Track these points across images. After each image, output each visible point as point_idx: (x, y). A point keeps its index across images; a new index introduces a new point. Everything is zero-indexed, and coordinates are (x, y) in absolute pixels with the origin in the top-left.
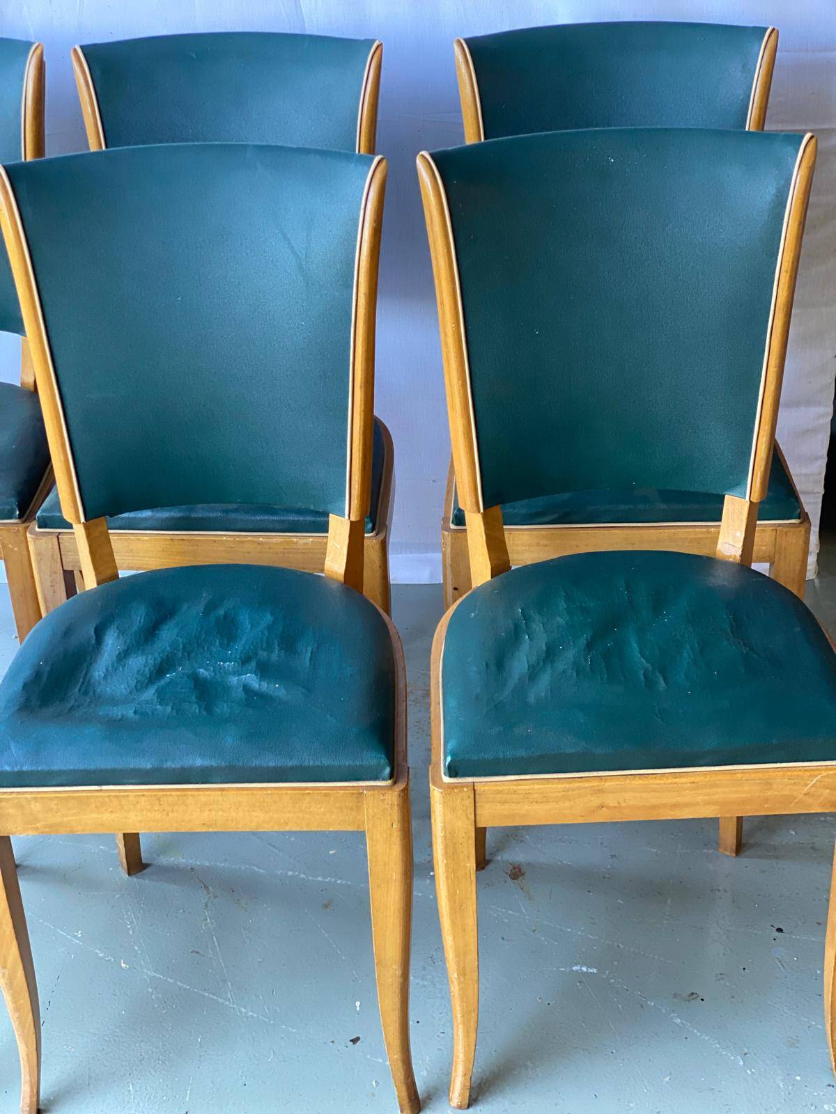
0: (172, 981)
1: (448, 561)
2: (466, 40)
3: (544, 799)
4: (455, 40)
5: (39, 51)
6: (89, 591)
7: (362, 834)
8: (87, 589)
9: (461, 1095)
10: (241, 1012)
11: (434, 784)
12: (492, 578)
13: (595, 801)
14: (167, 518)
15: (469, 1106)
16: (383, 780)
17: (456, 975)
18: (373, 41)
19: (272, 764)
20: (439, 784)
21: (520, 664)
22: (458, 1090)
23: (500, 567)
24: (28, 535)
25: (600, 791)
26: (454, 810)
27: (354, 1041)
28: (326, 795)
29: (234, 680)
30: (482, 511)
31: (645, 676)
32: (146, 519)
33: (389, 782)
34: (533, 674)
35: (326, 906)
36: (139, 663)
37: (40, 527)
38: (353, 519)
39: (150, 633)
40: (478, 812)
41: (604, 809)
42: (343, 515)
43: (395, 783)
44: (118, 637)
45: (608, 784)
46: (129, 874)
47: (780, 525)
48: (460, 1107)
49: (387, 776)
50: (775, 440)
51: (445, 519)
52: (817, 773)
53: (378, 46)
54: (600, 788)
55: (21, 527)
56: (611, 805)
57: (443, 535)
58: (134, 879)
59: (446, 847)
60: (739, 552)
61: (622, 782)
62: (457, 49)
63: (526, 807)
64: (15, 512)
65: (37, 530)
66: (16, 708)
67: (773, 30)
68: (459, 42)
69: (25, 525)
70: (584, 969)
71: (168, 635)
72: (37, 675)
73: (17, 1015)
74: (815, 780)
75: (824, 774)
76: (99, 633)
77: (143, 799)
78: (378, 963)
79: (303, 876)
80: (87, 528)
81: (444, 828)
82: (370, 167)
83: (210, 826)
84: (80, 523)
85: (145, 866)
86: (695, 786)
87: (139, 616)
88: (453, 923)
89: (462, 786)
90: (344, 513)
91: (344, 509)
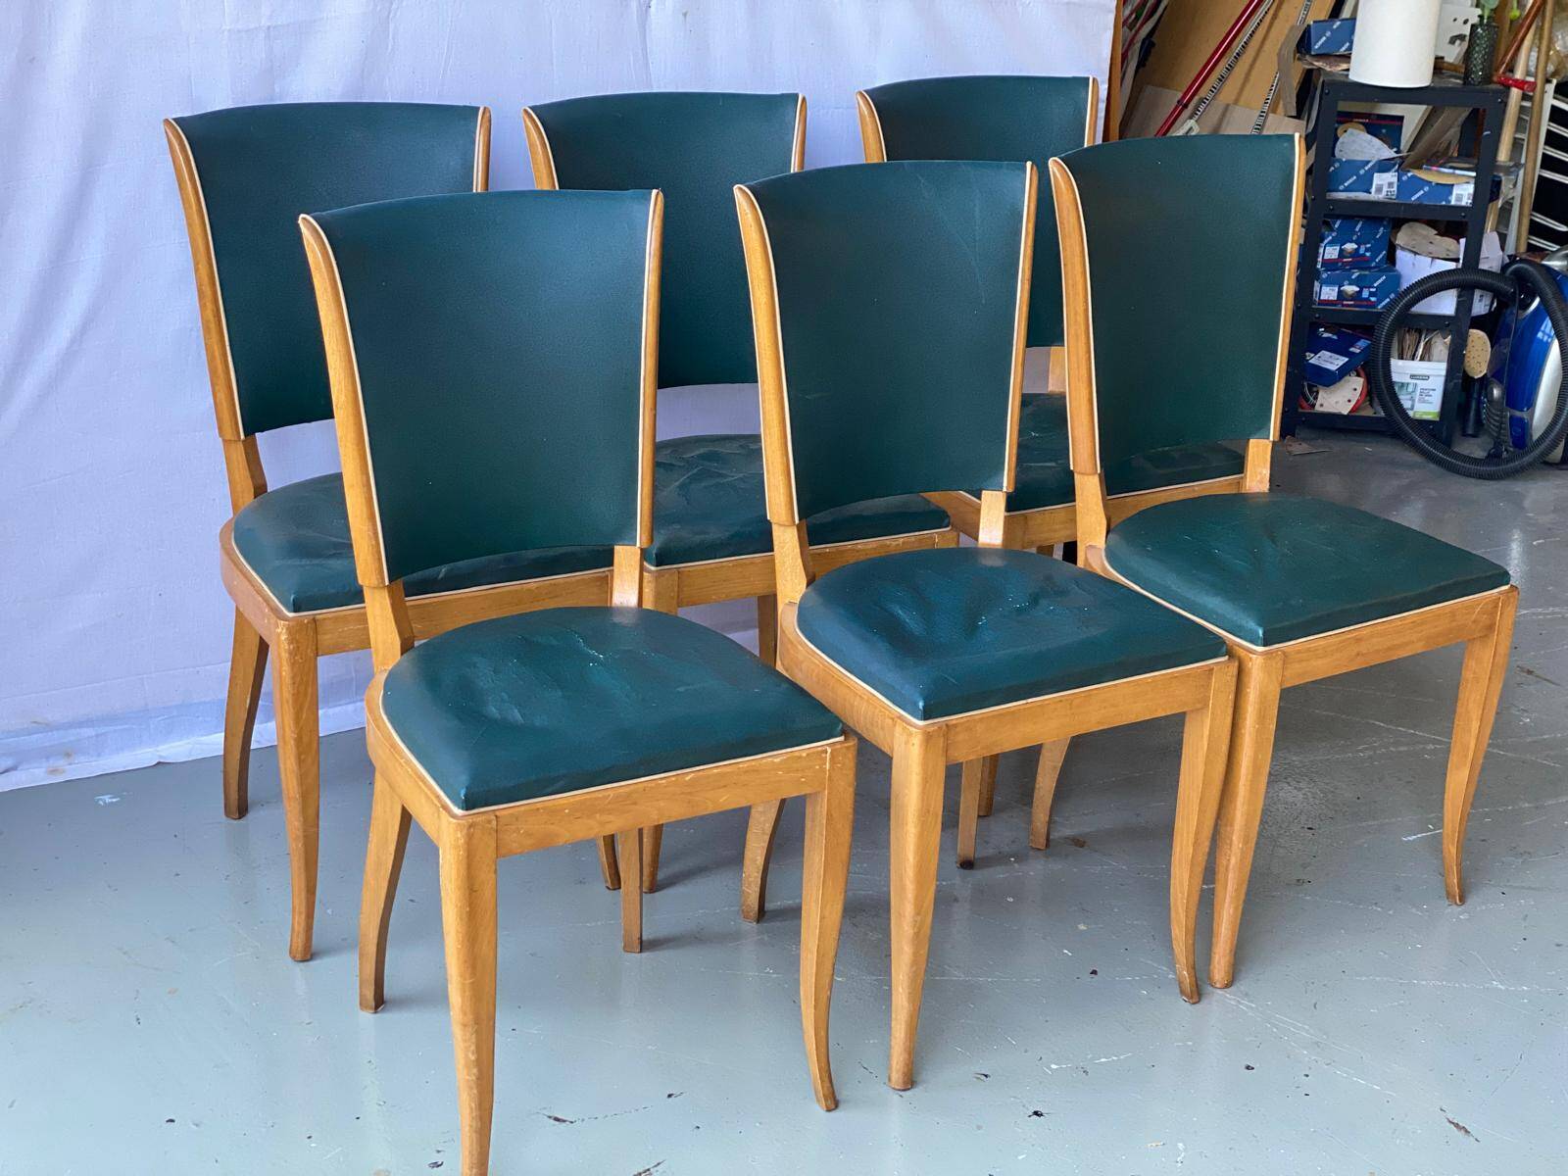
9: (1224, 973)
15: (1230, 983)
16: (1224, 656)
22: (1221, 975)
30: (1099, 471)
48: (1221, 989)
80: (799, 528)
84: (793, 524)
90: (1002, 487)
91: (1002, 483)
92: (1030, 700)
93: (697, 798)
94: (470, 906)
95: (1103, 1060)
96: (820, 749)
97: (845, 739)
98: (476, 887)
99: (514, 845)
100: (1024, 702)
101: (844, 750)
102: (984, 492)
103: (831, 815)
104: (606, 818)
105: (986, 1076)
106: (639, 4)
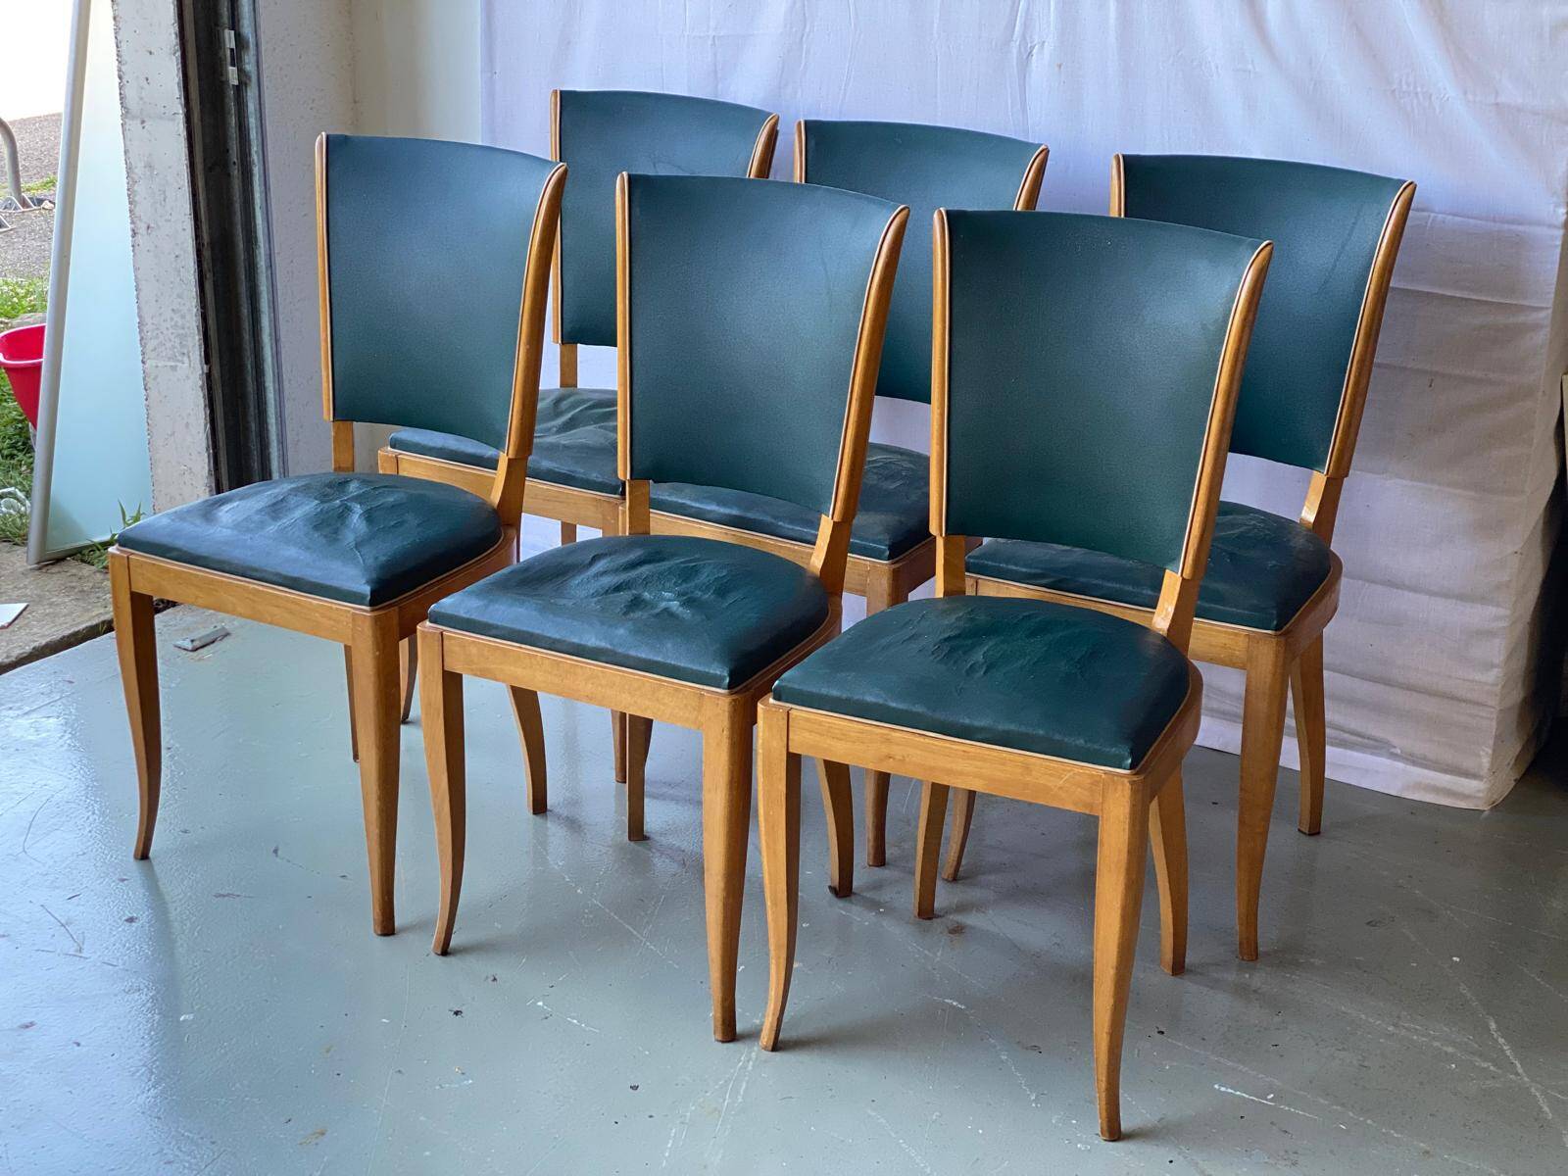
2: (1124, 156)
3: (843, 737)
5: (773, 121)
9: (768, 1037)
11: (763, 706)
13: (885, 750)
14: (725, 515)
16: (723, 688)
18: (1040, 145)
19: (643, 656)
20: (766, 705)
26: (772, 731)
28: (676, 690)
29: (661, 603)
32: (710, 512)
33: (725, 692)
38: (835, 519)
40: (790, 738)
43: (731, 692)
44: (608, 564)
52: (1069, 768)
53: (1042, 151)
54: (889, 737)
61: (907, 736)
62: (1114, 163)
67: (1411, 183)
68: (1117, 157)
71: (643, 570)
74: (1069, 775)
75: (1076, 772)
76: (597, 559)
77: (547, 661)
80: (631, 485)
85: (645, 838)
86: (966, 755)
89: (781, 710)
106: (1020, 52)
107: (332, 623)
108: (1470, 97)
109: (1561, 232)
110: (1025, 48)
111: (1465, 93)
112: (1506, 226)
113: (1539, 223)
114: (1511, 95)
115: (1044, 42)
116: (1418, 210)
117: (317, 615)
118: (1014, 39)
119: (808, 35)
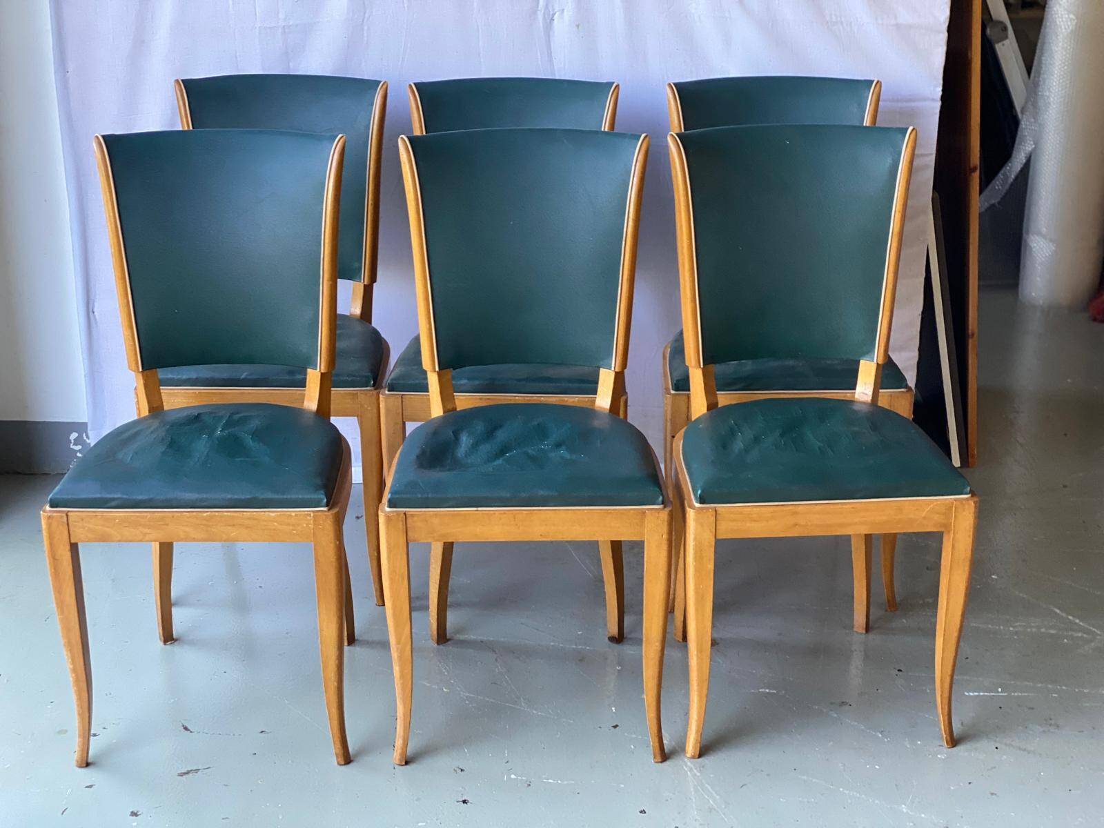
0: (482, 698)
1: (669, 417)
3: (760, 519)
4: (667, 83)
5: (384, 87)
6: (434, 419)
7: (643, 542)
8: (433, 417)
9: (694, 747)
10: (533, 714)
11: (690, 507)
12: (708, 410)
13: (791, 520)
15: (700, 756)
16: (658, 504)
17: (696, 652)
18: (613, 83)
20: (692, 507)
21: (738, 444)
22: (691, 746)
23: (712, 406)
24: (381, 396)
25: (795, 513)
26: (702, 526)
27: (615, 727)
29: (552, 455)
30: (702, 366)
31: (819, 448)
33: (661, 506)
34: (747, 450)
35: (581, 660)
36: (485, 448)
37: (389, 391)
38: (616, 370)
39: (490, 434)
40: (718, 527)
41: (797, 527)
42: (610, 369)
43: (665, 507)
44: (469, 436)
45: (800, 508)
46: (438, 644)
47: (893, 392)
48: (693, 757)
49: (661, 502)
50: (889, 355)
51: (667, 389)
53: (616, 87)
54: (795, 511)
55: (375, 392)
56: (802, 523)
57: (666, 397)
58: (441, 647)
59: (695, 553)
60: (871, 398)
61: (809, 507)
62: (669, 90)
63: (748, 525)
64: (370, 382)
65: (387, 392)
66: (416, 467)
67: (878, 82)
68: (670, 85)
69: (378, 391)
70: (767, 691)
71: (501, 435)
72: (423, 452)
73: (402, 681)
75: (935, 503)
76: (456, 434)
78: (646, 641)
79: (561, 645)
80: (439, 375)
81: (695, 539)
82: (638, 140)
83: (545, 537)
84: (435, 371)
87: (480, 427)
88: (697, 610)
89: (707, 508)
90: (611, 367)
91: (611, 364)
92: (479, 509)
93: (213, 530)
94: (55, 569)
95: (550, 781)
96: (306, 513)
97: (329, 510)
98: (57, 558)
99: (82, 536)
100: (475, 509)
101: (324, 517)
102: (601, 369)
103: (318, 560)
104: (147, 531)
105: (462, 770)
106: (544, 18)
107: (291, 528)
108: (880, 21)
109: (939, 103)
110: (549, 15)
111: (876, 19)
112: (905, 104)
113: (925, 99)
114: (905, 17)
115: (563, 10)
116: (884, 101)
117: (276, 524)
118: (539, 9)
119: (368, 19)
